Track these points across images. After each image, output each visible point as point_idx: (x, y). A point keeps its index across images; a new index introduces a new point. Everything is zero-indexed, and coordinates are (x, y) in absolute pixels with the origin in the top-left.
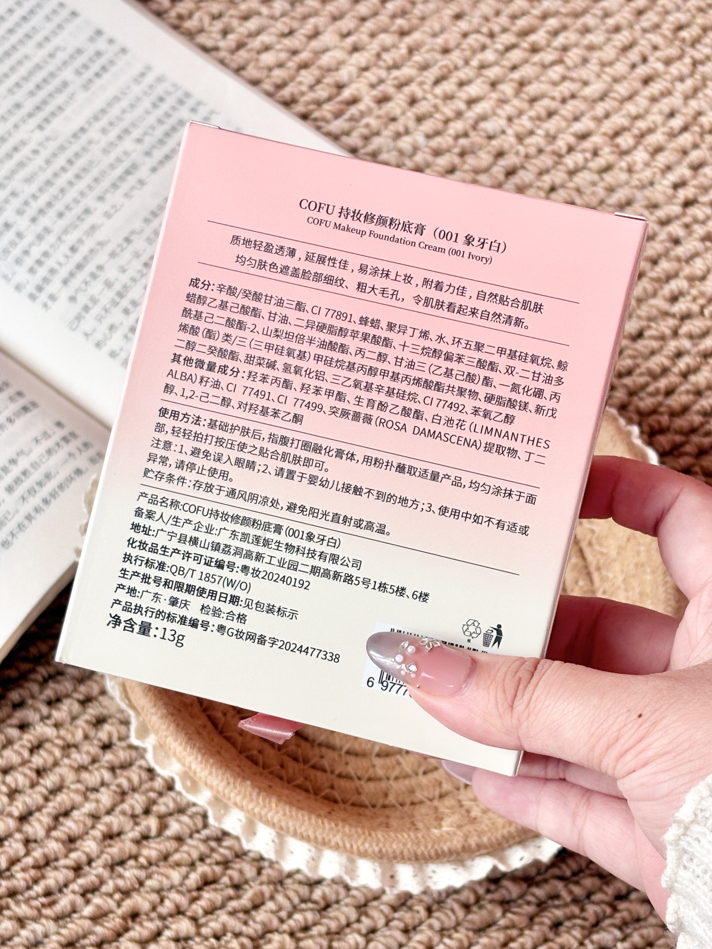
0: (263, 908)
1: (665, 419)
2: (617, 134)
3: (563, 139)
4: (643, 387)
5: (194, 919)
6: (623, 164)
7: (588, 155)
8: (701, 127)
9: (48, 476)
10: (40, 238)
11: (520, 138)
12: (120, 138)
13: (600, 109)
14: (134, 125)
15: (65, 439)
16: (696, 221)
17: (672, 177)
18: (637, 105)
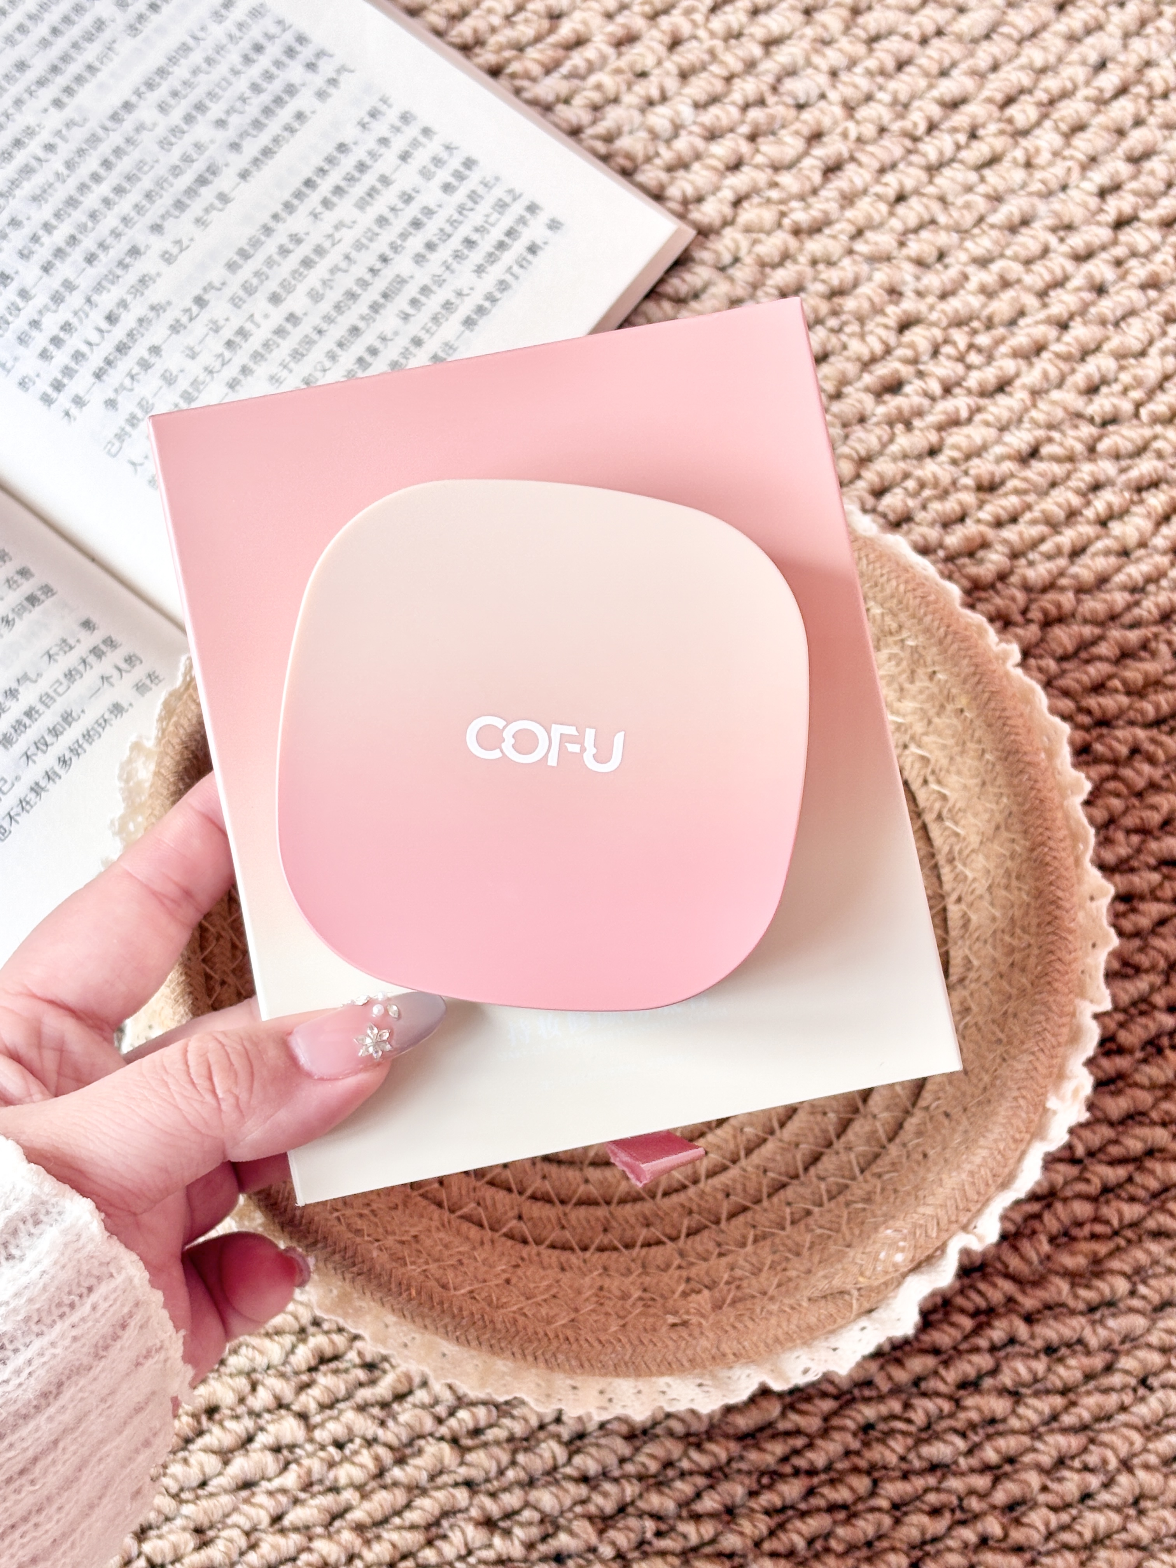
0: (410, 1399)
1: (1067, 600)
2: (1010, 101)
3: (920, 109)
4: (1035, 544)
5: (303, 1416)
6: (1019, 154)
7: (962, 138)
8: (1150, 85)
9: (68, 718)
10: (57, 299)
11: (849, 108)
12: (189, 119)
13: (984, 55)
14: (211, 95)
15: (97, 652)
16: (1134, 254)
17: (1099, 177)
18: (1045, 49)
